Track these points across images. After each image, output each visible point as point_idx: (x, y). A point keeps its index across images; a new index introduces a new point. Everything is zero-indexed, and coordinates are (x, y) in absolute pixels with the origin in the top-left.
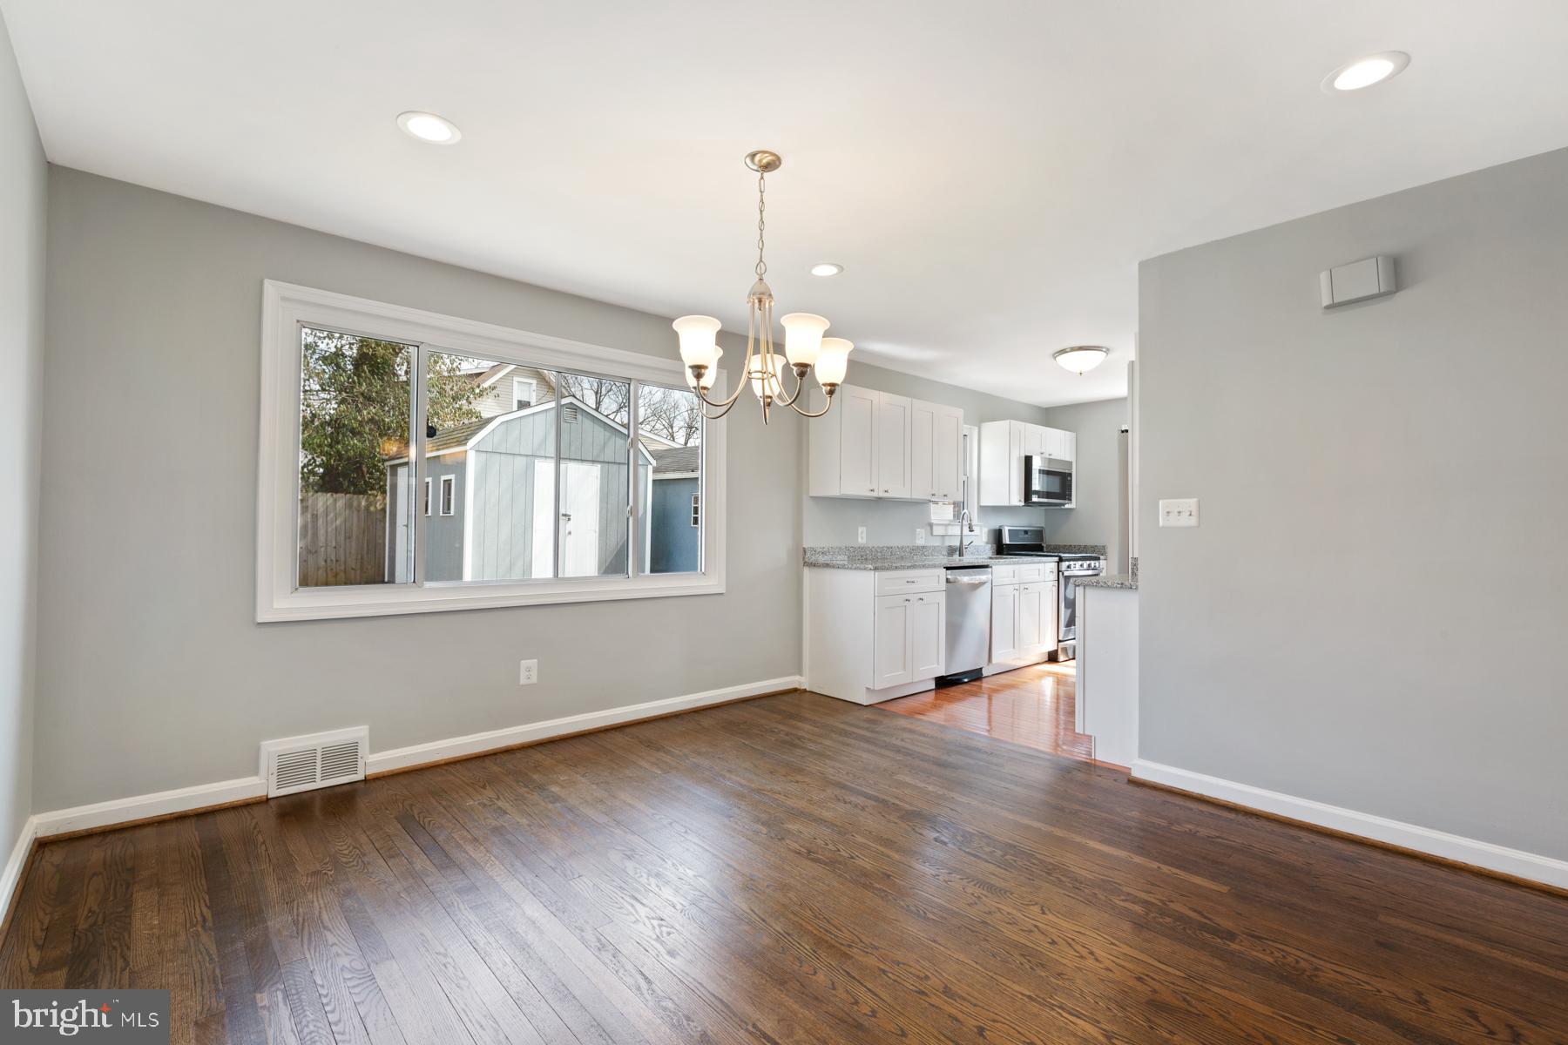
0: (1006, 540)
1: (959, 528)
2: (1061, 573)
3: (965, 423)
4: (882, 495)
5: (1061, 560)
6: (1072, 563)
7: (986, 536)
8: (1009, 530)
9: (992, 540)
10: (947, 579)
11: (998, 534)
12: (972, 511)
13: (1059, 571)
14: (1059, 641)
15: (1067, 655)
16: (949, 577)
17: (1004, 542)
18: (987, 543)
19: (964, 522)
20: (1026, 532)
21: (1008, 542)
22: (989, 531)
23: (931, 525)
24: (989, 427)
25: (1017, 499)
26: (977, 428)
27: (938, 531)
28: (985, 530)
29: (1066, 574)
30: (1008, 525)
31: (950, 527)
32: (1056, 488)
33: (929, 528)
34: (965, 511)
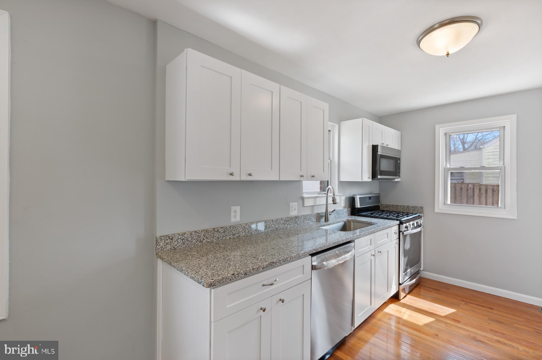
0: (358, 205)
1: (325, 199)
2: (401, 233)
3: (330, 120)
4: (245, 178)
5: (401, 223)
6: (407, 224)
7: (344, 202)
8: (360, 198)
9: (348, 205)
10: (312, 266)
11: (352, 200)
12: (334, 186)
13: (400, 232)
14: (400, 284)
15: (405, 292)
16: (314, 264)
17: (356, 207)
18: (344, 207)
19: (329, 194)
20: (370, 198)
21: (359, 207)
22: (346, 199)
23: (303, 199)
24: (346, 125)
25: (367, 177)
26: (337, 126)
27: (308, 203)
28: (343, 198)
29: (405, 233)
30: (359, 194)
31: (318, 199)
32: (391, 169)
33: (301, 201)
34: (329, 186)
